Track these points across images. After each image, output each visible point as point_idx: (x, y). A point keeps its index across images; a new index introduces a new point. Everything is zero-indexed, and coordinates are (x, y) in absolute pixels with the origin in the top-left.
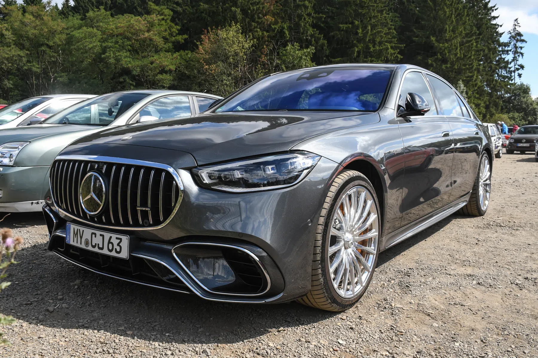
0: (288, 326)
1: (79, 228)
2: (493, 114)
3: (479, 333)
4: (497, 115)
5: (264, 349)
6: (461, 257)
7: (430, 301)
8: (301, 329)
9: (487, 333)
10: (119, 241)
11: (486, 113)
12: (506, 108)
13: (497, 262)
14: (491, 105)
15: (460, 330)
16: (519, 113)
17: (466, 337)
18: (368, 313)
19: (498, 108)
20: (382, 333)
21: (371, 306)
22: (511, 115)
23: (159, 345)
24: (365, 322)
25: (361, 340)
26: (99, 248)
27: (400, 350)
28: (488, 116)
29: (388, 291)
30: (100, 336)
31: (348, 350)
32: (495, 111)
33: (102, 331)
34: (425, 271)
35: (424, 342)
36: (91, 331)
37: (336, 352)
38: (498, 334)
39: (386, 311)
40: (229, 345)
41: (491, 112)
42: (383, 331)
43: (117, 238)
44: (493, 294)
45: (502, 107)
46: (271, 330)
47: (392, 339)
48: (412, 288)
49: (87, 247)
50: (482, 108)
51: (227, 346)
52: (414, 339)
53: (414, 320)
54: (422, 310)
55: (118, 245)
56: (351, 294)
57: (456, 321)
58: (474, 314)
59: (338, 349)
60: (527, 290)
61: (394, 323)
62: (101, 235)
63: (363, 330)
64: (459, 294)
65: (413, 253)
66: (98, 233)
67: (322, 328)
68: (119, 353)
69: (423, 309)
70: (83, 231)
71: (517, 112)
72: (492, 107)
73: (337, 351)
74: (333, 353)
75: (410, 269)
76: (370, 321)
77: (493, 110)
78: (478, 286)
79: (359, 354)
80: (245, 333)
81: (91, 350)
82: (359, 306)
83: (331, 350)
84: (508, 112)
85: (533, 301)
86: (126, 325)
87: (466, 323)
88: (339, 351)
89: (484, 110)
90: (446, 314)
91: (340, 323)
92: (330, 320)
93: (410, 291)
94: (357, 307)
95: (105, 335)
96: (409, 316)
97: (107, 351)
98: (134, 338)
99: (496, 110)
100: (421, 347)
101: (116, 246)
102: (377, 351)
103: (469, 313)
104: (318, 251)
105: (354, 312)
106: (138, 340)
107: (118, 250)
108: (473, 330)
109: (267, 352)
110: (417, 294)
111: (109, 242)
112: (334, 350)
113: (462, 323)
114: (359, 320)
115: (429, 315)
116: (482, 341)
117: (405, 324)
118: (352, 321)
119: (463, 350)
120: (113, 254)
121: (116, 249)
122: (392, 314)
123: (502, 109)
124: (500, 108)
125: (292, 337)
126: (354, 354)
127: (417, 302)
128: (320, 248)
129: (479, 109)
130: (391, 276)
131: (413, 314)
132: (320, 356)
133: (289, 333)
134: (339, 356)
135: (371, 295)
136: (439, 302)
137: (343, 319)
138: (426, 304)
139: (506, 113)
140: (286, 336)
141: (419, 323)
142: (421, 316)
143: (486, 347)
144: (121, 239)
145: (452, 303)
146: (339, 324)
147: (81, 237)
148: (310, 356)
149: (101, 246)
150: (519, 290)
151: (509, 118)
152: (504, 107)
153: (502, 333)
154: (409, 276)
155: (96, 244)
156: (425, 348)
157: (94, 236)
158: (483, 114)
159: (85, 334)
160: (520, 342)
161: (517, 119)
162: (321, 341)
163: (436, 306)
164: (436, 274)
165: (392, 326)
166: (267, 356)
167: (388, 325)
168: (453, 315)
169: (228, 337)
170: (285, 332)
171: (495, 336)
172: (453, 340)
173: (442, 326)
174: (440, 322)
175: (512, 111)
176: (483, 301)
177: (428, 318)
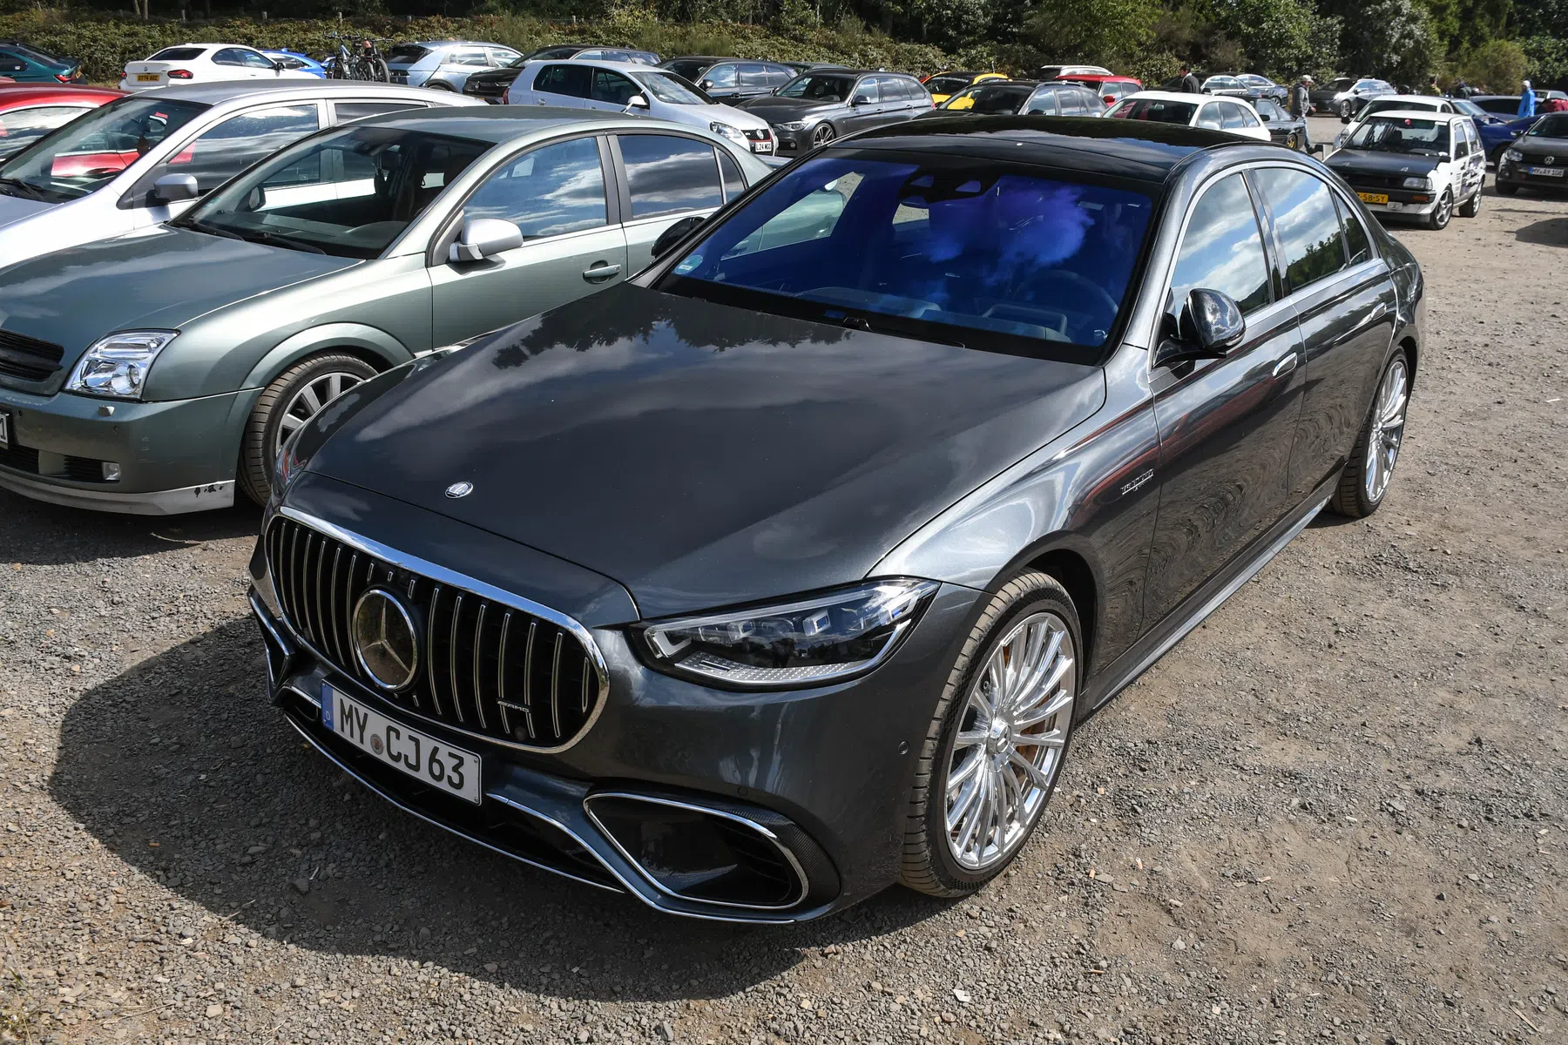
0: (845, 940)
1: (355, 705)
2: (1482, 39)
3: (1271, 974)
4: (1492, 42)
5: (789, 1017)
6: (1282, 697)
7: (1179, 863)
8: (875, 948)
9: (1291, 976)
10: (457, 761)
11: (1461, 35)
12: (1522, 20)
13: (1364, 724)
14: (1480, 11)
15: (1232, 963)
16: (1559, 38)
17: (1241, 987)
18: (1032, 899)
19: (1498, 20)
20: (1056, 965)
21: (1040, 876)
22: (1534, 42)
23: (560, 1007)
24: (1022, 926)
25: (1006, 987)
26: (409, 766)
27: (1088, 1021)
28: (1466, 45)
29: (1086, 823)
30: (426, 979)
31: (973, 1023)
32: (1487, 30)
33: (430, 964)
34: (1185, 752)
35: (1144, 999)
36: (405, 963)
37: (947, 1026)
38: (1313, 980)
39: (1074, 892)
40: (712, 1001)
41: (1477, 30)
42: (1057, 961)
43: (451, 755)
44: (1329, 845)
45: (1510, 16)
46: (806, 951)
47: (1075, 989)
48: (1144, 816)
49: (379, 754)
50: (1450, 18)
51: (708, 1006)
52: (1124, 988)
53: (1133, 928)
54: (1156, 894)
55: (455, 769)
56: (995, 854)
57: (1228, 934)
58: (1272, 911)
59: (953, 1018)
60: (1413, 833)
61: (1086, 933)
62: (411, 738)
63: (1013, 955)
64: (1251, 841)
65: (1166, 680)
66: (405, 732)
67: (922, 944)
68: (476, 1036)
69: (1160, 889)
70: (366, 715)
71: (1555, 34)
72: (1482, 17)
73: (949, 1023)
74: (940, 1027)
75: (1149, 742)
76: (1034, 924)
77: (1483, 26)
78: (1302, 814)
79: (998, 1035)
80: (748, 962)
81: (413, 1028)
82: (1013, 873)
83: (938, 1019)
84: (1526, 34)
85: (1417, 873)
86: (480, 941)
87: (1249, 941)
88: (954, 1025)
89: (1454, 25)
90: (1210, 911)
91: (963, 932)
92: (942, 918)
93: (1139, 825)
94: (1008, 875)
95: (437, 975)
96: (1125, 911)
97: (449, 1030)
98: (502, 987)
99: (1493, 26)
100: (1135, 1015)
101: (448, 771)
102: (1037, 1026)
103: (1262, 909)
104: (921, 797)
105: (999, 893)
106: (514, 991)
107: (456, 780)
108: (1260, 965)
109: (796, 1028)
110: (1152, 838)
111: (433, 759)
112: (943, 1021)
113: (1240, 942)
114: (1007, 922)
115: (1169, 912)
116: (1273, 1001)
117: (1111, 937)
118: (992, 924)
119: (1227, 1029)
120: (444, 786)
121: (449, 777)
122: (1086, 904)
123: (1510, 23)
124: (1504, 20)
125: (852, 975)
126: (987, 1033)
127: (1150, 863)
128: (925, 790)
129: (1442, 20)
130: (1100, 765)
131: (1134, 905)
132: (911, 1039)
133: (846, 961)
134: (952, 1039)
135: (1046, 835)
136: (1199, 868)
137: (971, 917)
138: (1169, 872)
139: (1520, 35)
140: (840, 971)
141: (1144, 936)
142: (1154, 912)
143: (1277, 1020)
144: (461, 760)
145: (1230, 874)
146: (961, 933)
147: (362, 728)
148: (890, 1039)
149: (412, 761)
150: (1393, 834)
151: (1527, 52)
152: (1517, 17)
153: (1324, 978)
154: (1143, 770)
155: (399, 754)
156: (1145, 1017)
157: (393, 734)
158: (1452, 36)
159: (392, 973)
160: (1356, 1007)
161: (1550, 54)
162: (917, 992)
163: (1190, 879)
164: (1210, 763)
165: (1080, 944)
166: (796, 1042)
167: (1073, 941)
168: (1225, 913)
169: (710, 976)
170: (839, 957)
171: (1305, 988)
172: (1210, 995)
173: (1193, 947)
174: (1191, 935)
175: (1539, 29)
176: (1300, 868)
177: (1166, 920)
